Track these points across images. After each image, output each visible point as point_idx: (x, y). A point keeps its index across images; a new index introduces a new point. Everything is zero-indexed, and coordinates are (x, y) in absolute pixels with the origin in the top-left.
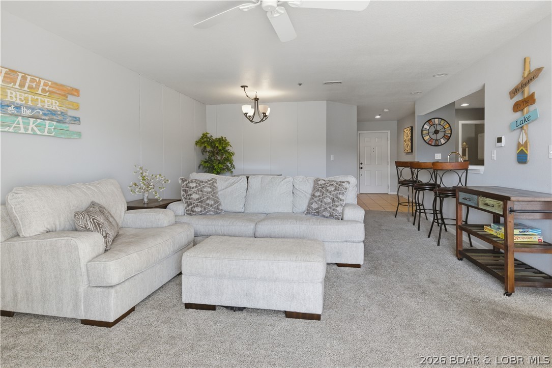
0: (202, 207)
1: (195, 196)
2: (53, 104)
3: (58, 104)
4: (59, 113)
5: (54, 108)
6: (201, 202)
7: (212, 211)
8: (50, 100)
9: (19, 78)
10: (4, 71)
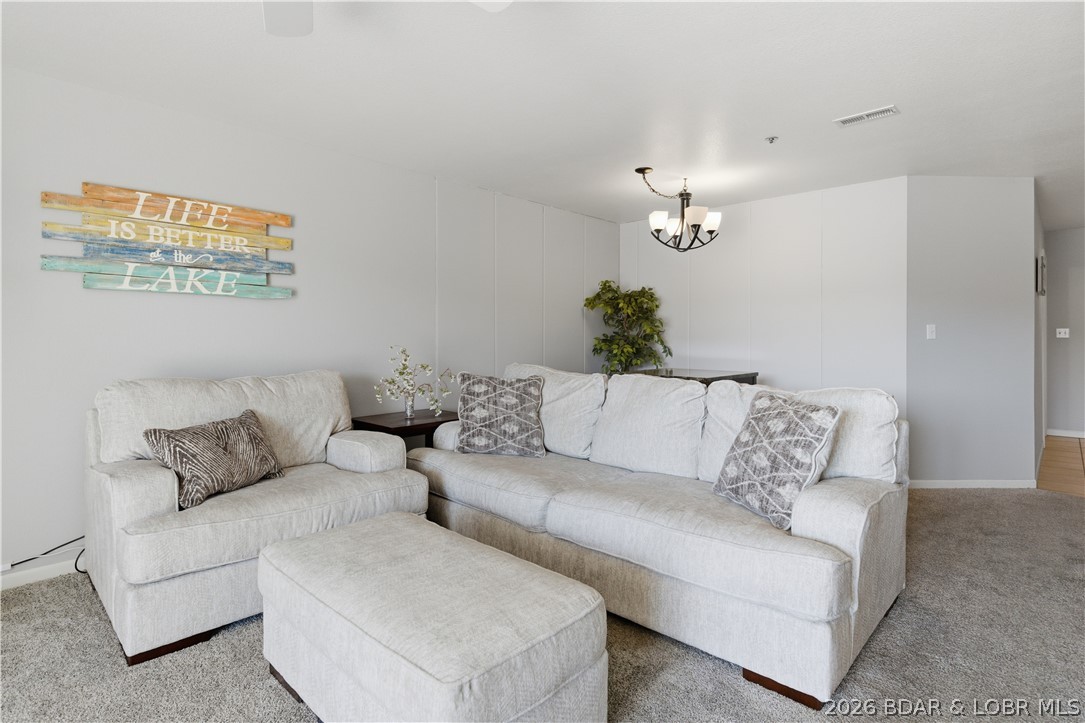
0: (489, 437)
1: (479, 413)
2: (238, 243)
3: (246, 242)
4: (247, 257)
5: (238, 250)
6: (489, 426)
7: (514, 448)
8: (231, 237)
9: (171, 205)
10: (143, 197)
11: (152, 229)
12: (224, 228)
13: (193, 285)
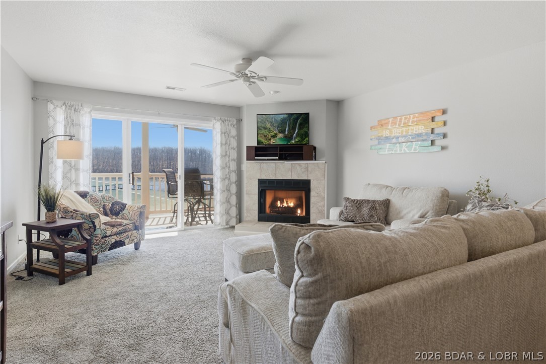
2: (420, 129)
3: (423, 127)
4: (424, 134)
5: (420, 132)
8: (417, 127)
9: (398, 120)
10: (391, 120)
11: (393, 130)
12: (415, 124)
13: (404, 150)
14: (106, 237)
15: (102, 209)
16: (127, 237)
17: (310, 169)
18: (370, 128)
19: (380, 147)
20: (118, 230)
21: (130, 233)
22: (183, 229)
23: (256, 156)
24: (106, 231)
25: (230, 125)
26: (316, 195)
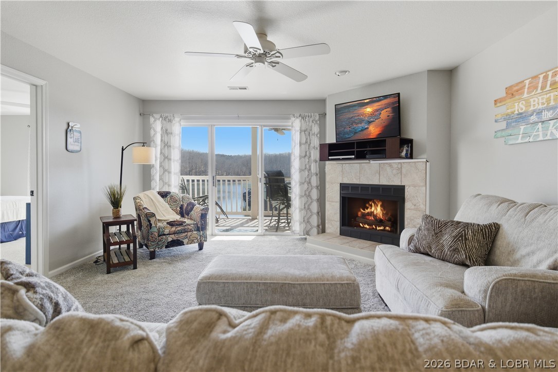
9: (541, 80)
10: (527, 83)
11: (532, 101)
13: (552, 133)
14: (164, 235)
15: (178, 209)
16: (186, 237)
17: (404, 171)
18: (493, 102)
19: (509, 132)
20: (177, 229)
21: (189, 234)
22: (262, 234)
23: (330, 155)
24: (164, 230)
25: (311, 121)
26: (413, 207)
